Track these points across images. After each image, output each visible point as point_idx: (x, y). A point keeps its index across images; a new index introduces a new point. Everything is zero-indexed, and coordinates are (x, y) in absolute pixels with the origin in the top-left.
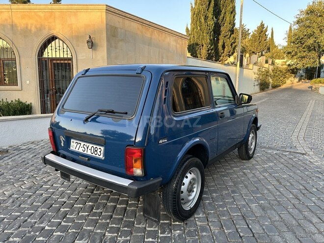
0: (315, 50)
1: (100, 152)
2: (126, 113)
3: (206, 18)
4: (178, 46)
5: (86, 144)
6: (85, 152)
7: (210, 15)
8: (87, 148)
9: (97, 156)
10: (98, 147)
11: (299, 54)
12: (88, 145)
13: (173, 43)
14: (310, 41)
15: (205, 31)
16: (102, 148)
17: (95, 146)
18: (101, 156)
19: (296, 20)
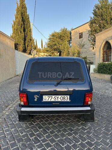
0: (56, 50)
1: (67, 98)
2: (78, 79)
3: (21, 32)
4: (11, 44)
5: (56, 96)
6: (57, 100)
7: (22, 31)
8: (58, 98)
9: (65, 100)
10: (65, 96)
11: (51, 52)
12: (58, 96)
13: (9, 43)
14: (55, 47)
15: (21, 38)
16: (68, 96)
17: (63, 96)
18: (68, 100)
19: (49, 38)
